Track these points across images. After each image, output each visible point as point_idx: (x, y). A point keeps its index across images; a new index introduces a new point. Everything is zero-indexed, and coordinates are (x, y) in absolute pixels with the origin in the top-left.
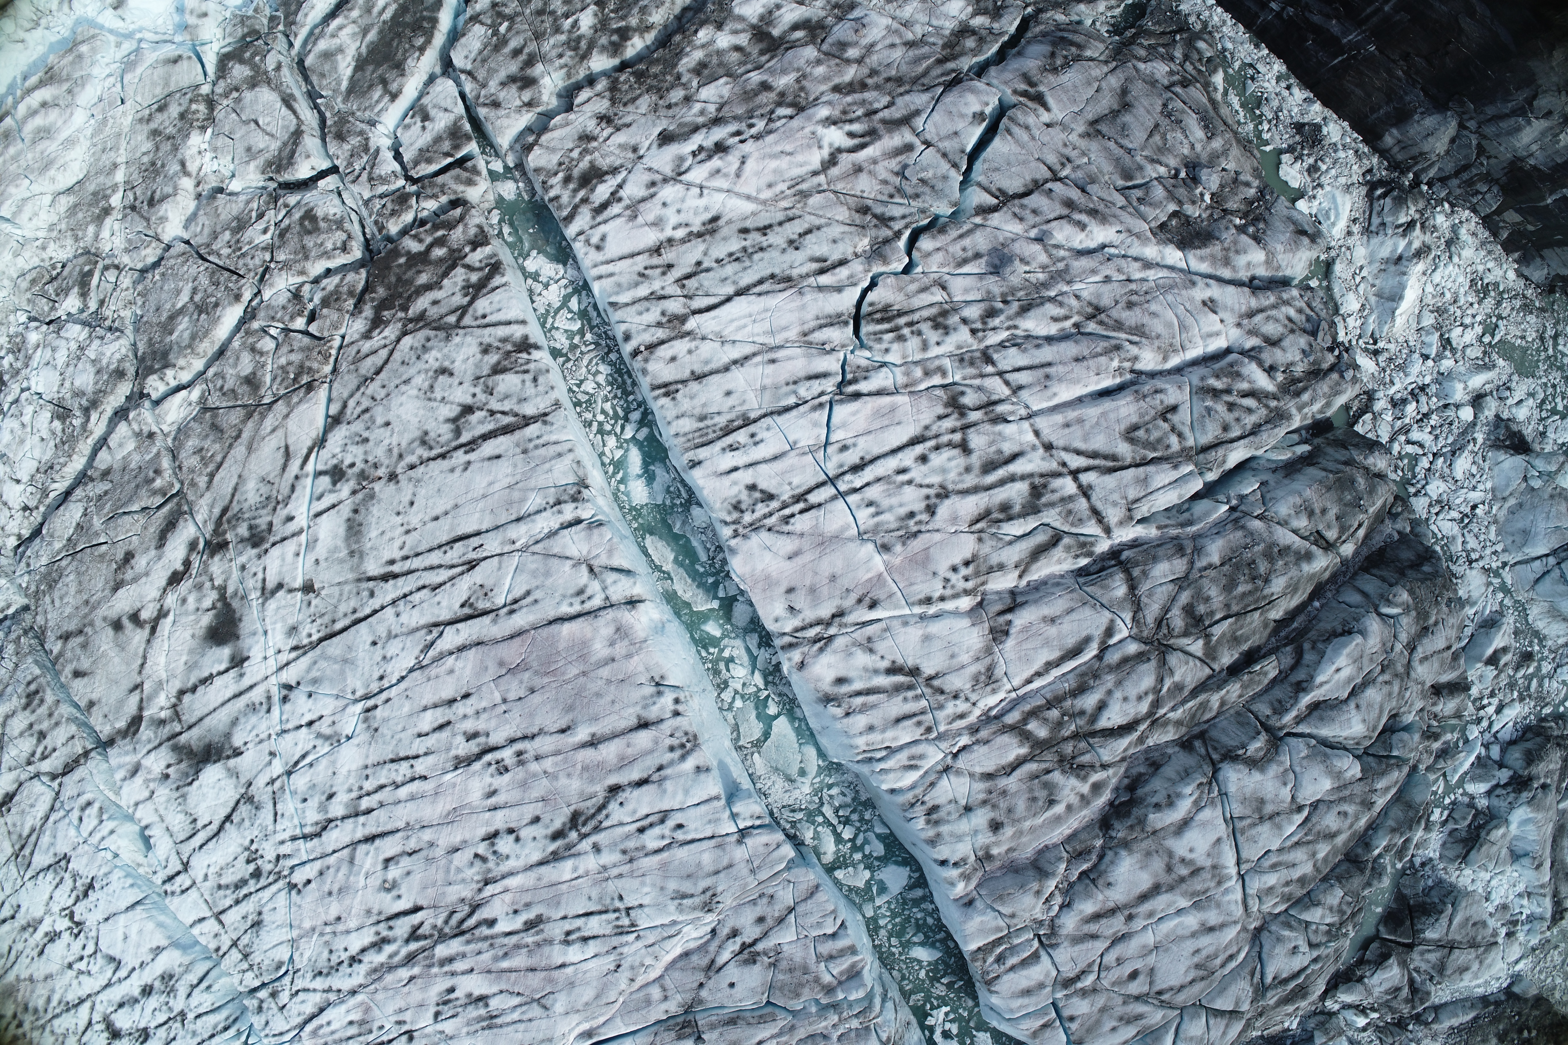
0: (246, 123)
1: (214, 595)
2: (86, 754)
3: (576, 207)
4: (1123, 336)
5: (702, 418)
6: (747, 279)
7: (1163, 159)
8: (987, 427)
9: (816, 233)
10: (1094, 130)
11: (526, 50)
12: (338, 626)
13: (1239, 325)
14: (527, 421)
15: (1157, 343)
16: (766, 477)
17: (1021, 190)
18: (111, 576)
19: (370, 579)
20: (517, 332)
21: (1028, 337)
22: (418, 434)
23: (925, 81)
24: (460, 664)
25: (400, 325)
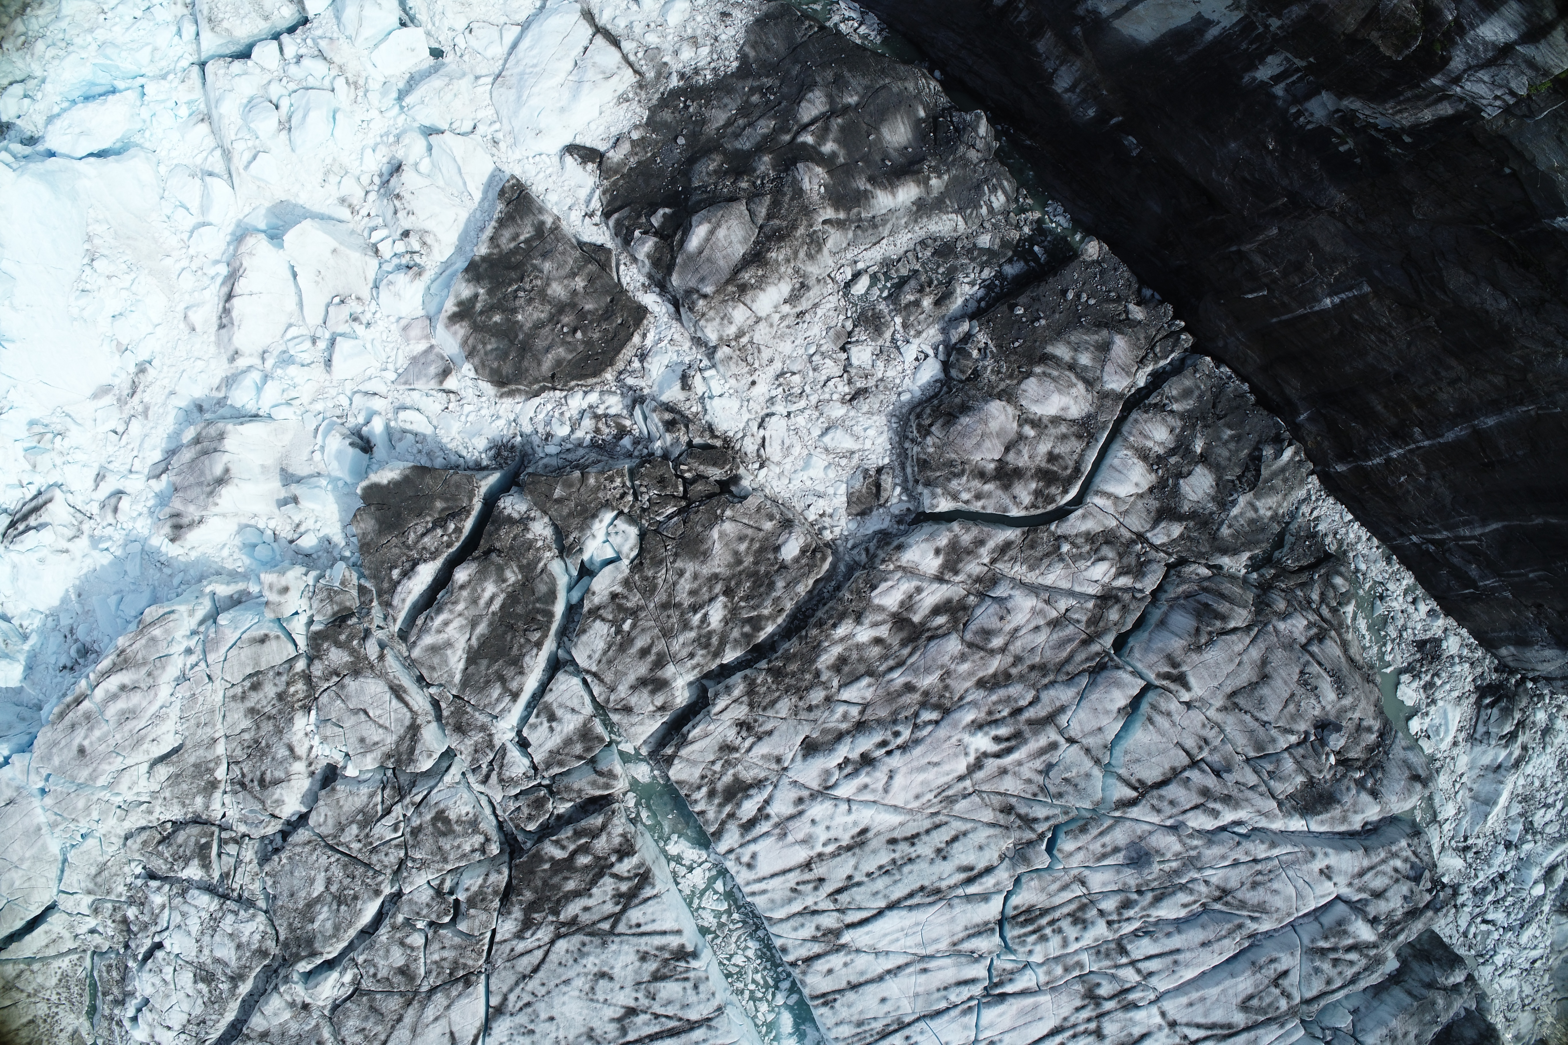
0: (356, 712)
3: (723, 823)
4: (1246, 913)
5: (860, 1024)
6: (898, 892)
7: (1296, 727)
8: (1120, 1015)
9: (963, 841)
10: (1231, 707)
11: (654, 650)
13: (1350, 884)
14: (692, 1026)
15: (1275, 916)
17: (1160, 779)
20: (674, 942)
21: (1159, 921)
22: (583, 1030)
23: (1070, 668)
25: (552, 928)
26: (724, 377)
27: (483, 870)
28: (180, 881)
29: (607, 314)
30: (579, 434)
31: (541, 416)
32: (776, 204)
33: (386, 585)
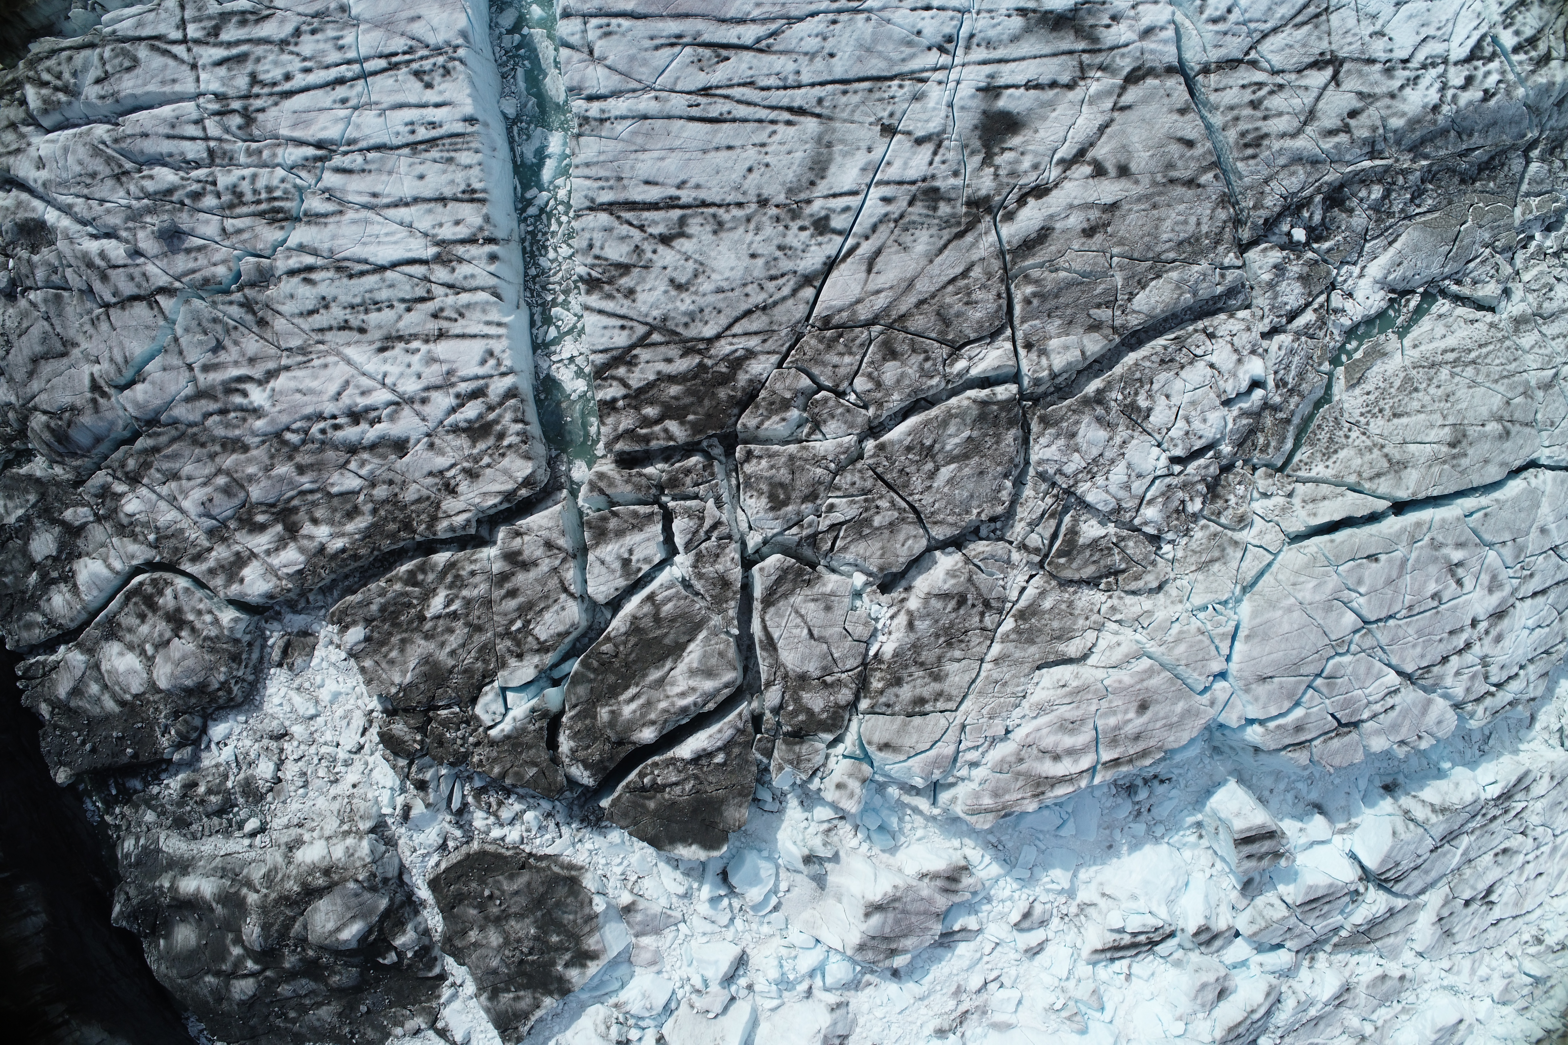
0: (821, 639)
1: (998, 160)
2: (1206, 70)
3: (501, 404)
4: (108, 151)
5: (450, 160)
6: (371, 280)
8: (231, 92)
9: (305, 310)
10: (68, 344)
11: (503, 592)
12: (867, 85)
14: (609, 207)
16: (413, 91)
17: (135, 304)
18: (1116, 221)
19: (818, 116)
20: (594, 300)
21: (176, 170)
22: (723, 235)
23: (174, 433)
24: (747, 8)
25: (712, 352)
26: (376, 802)
27: (762, 433)
28: (1118, 523)
29: (460, 898)
30: (518, 807)
31: (548, 836)
32: (287, 926)
33: (736, 751)
